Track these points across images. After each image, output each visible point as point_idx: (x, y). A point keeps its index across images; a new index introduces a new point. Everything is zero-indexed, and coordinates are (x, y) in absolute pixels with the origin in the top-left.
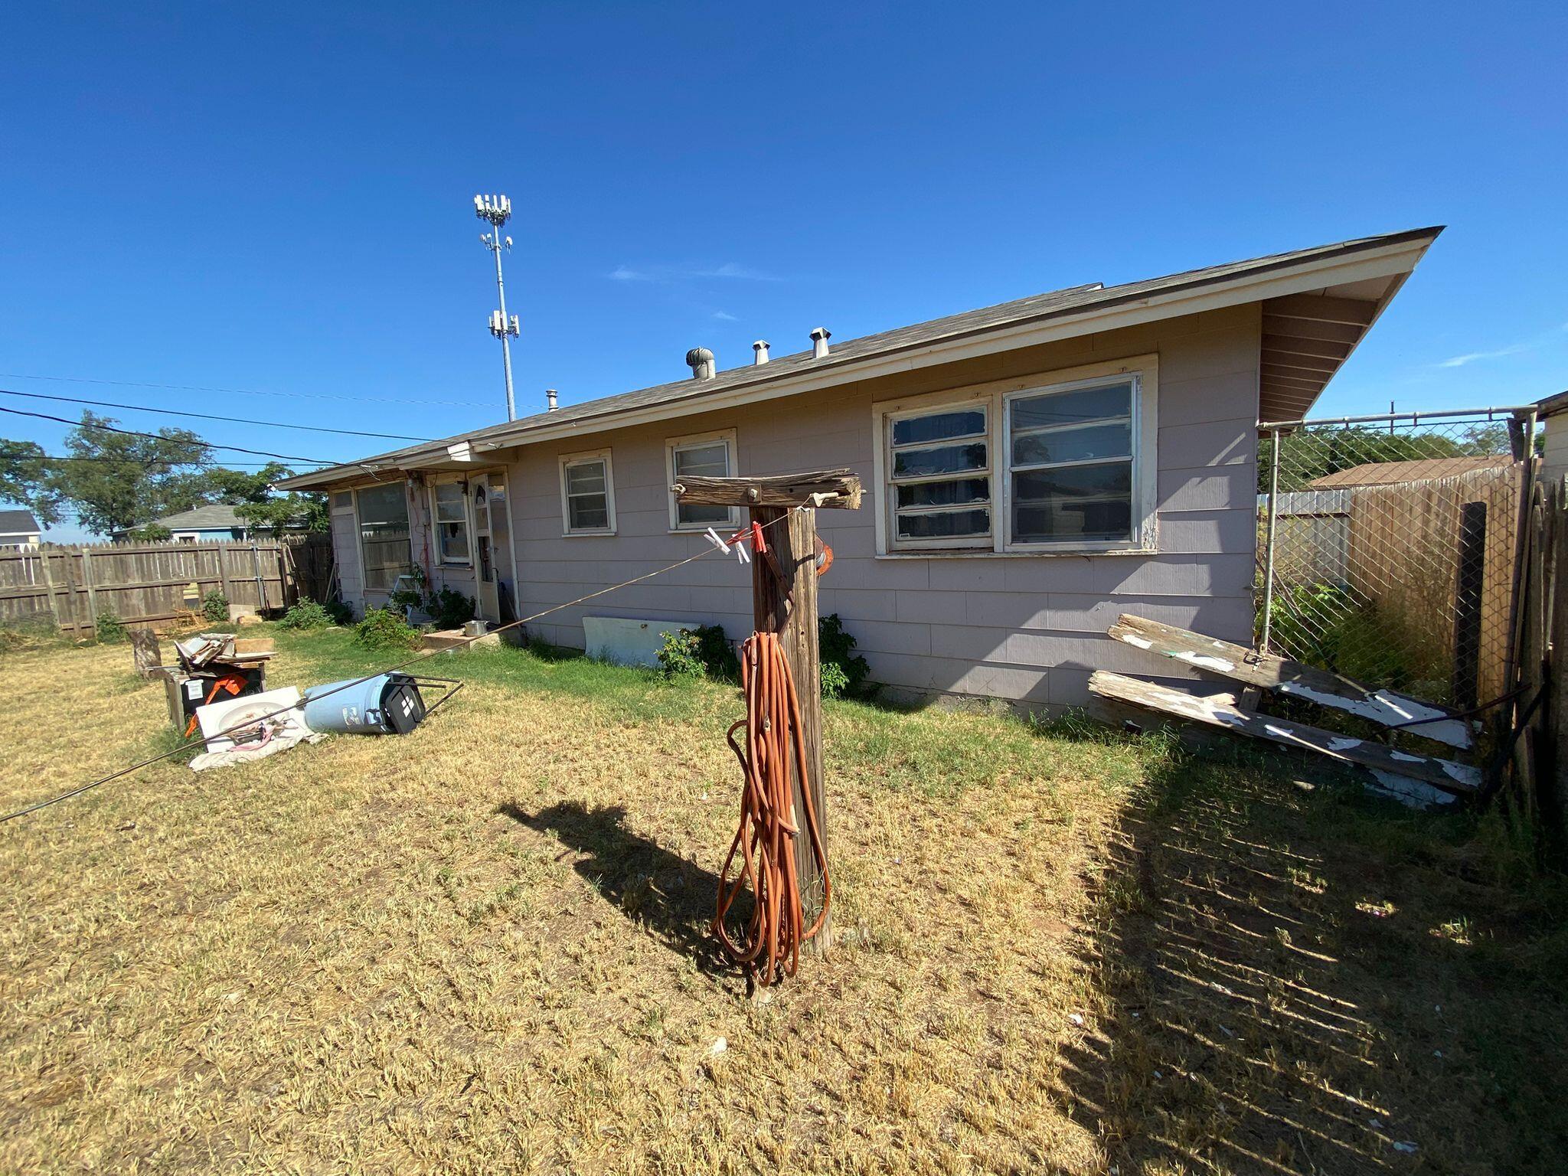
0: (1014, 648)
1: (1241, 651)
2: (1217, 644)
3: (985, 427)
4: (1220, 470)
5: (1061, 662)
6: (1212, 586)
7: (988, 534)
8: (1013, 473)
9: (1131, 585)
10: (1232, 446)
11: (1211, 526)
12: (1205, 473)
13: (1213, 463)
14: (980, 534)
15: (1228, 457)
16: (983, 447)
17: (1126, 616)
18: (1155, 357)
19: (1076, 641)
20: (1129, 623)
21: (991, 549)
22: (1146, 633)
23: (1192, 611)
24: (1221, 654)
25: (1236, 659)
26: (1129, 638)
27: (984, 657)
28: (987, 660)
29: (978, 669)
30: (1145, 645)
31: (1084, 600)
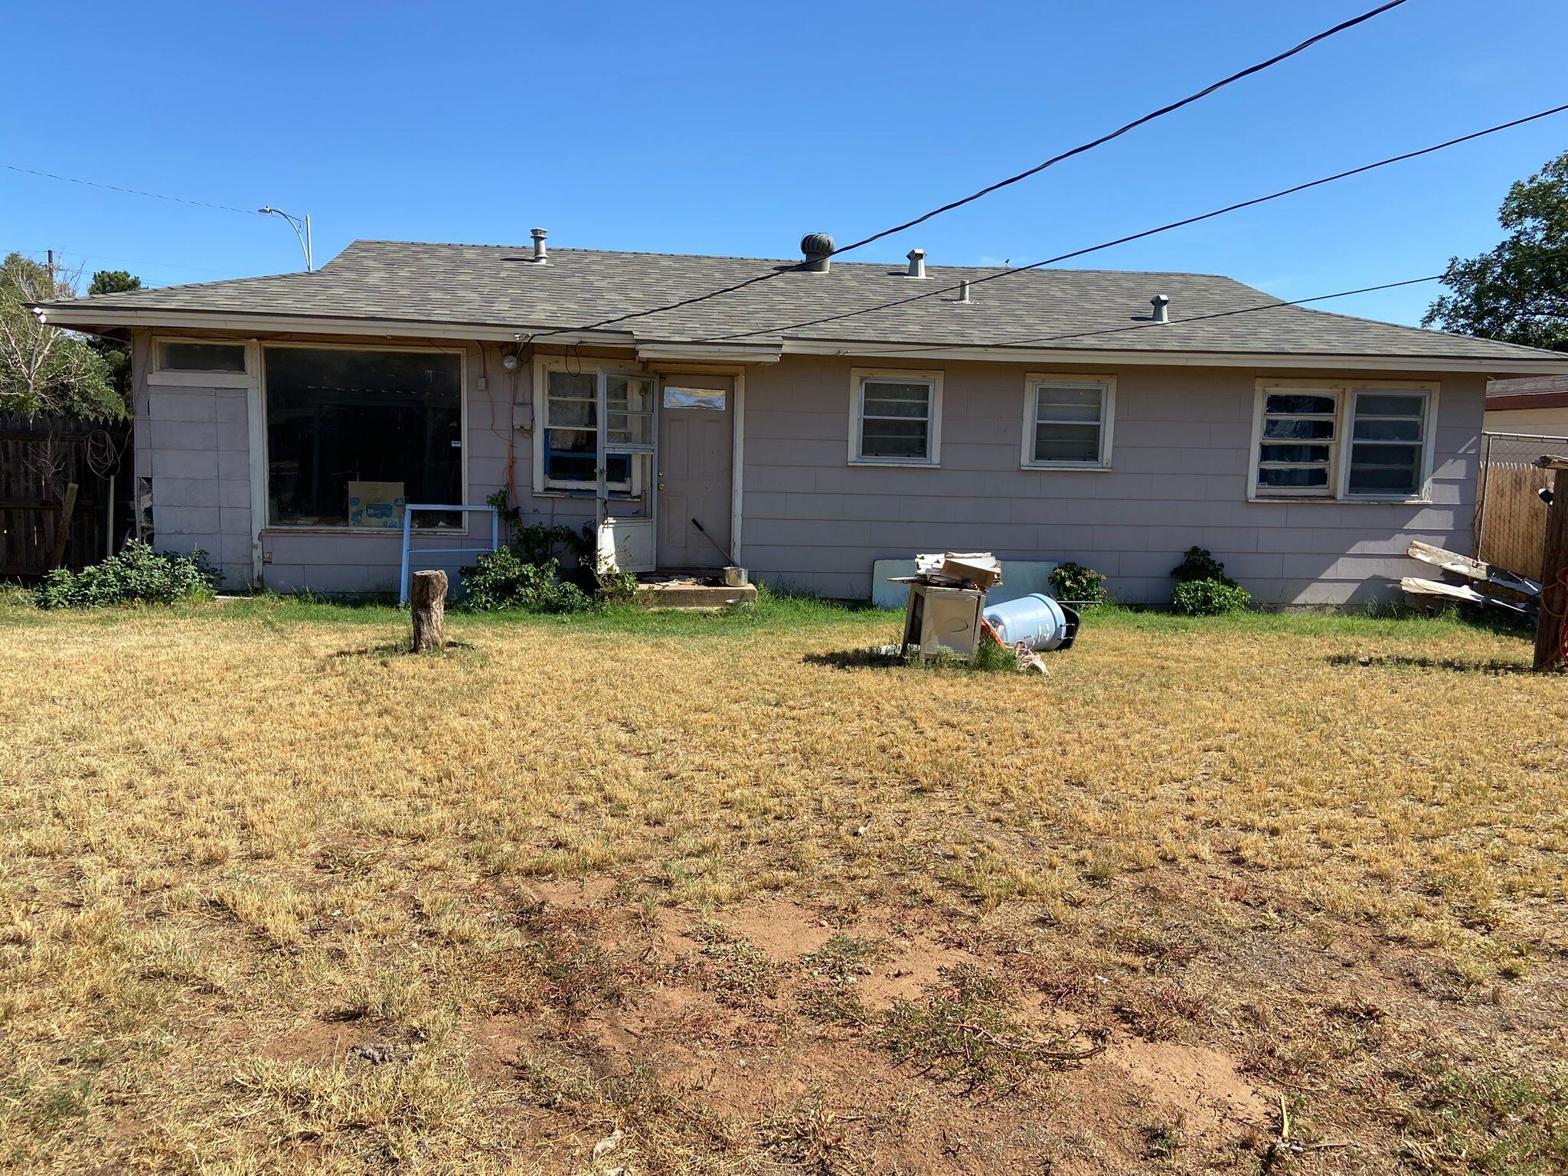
0: (1343, 568)
1: (1470, 561)
2: (1460, 557)
3: (1335, 410)
4: (1464, 456)
5: (1371, 575)
6: (1454, 525)
7: (1326, 486)
8: (1355, 446)
9: (1414, 524)
10: (1470, 442)
11: (1456, 488)
12: (1456, 457)
13: (1461, 452)
14: (1321, 486)
15: (1467, 450)
16: (1332, 423)
17: (1415, 542)
18: (1439, 384)
19: (1381, 561)
20: (1417, 547)
21: (1333, 497)
22: (1427, 553)
23: (1443, 539)
24: (1463, 563)
25: (1469, 566)
26: (1419, 556)
27: (1320, 574)
28: (1322, 577)
29: (1314, 584)
30: (1427, 559)
31: (1387, 534)
